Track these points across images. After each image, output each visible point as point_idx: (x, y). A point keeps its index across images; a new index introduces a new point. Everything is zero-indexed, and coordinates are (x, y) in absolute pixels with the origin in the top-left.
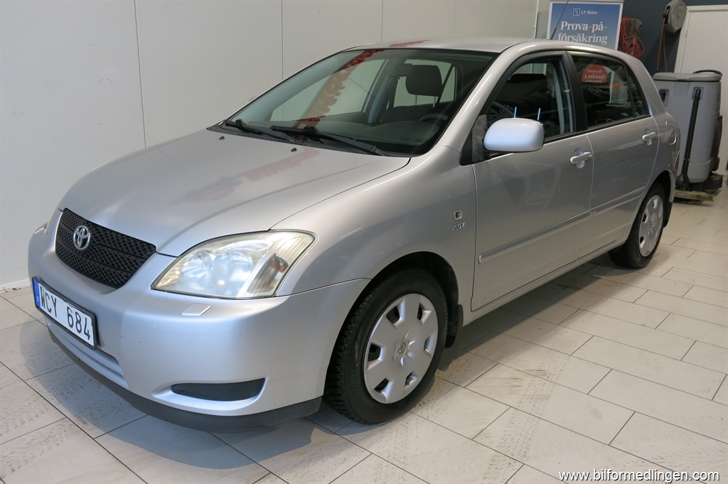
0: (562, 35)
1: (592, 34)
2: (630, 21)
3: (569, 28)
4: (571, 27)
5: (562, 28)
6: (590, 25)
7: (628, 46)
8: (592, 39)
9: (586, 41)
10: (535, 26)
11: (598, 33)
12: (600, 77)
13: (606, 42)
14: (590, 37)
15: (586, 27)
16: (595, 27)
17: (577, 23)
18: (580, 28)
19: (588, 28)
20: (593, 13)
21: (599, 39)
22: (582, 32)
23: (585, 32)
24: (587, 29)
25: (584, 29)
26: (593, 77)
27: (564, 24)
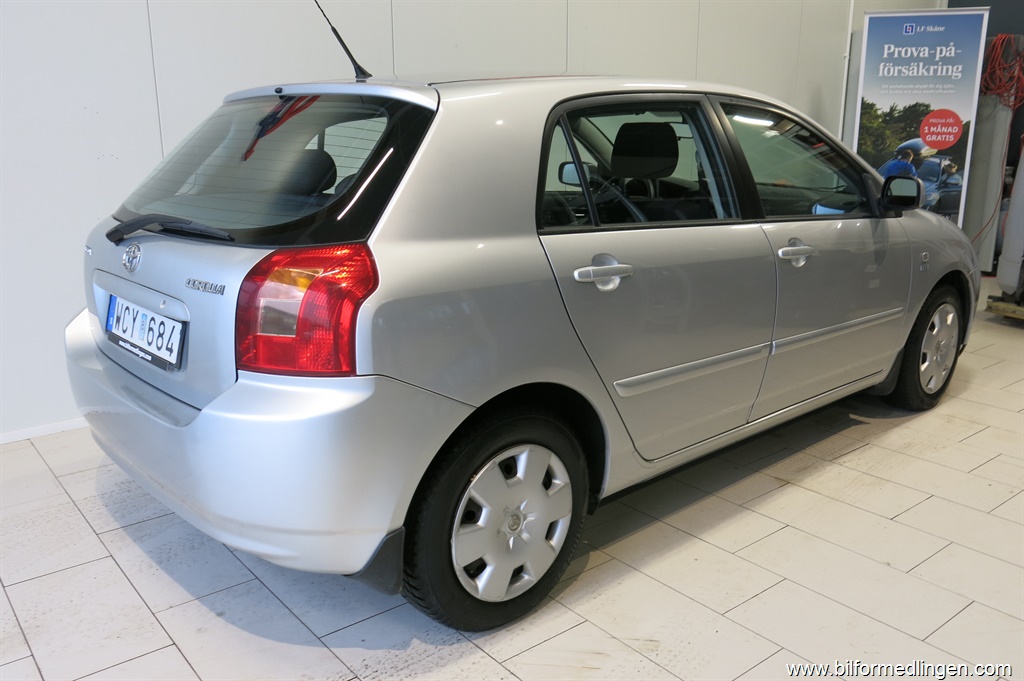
0: (885, 66)
1: (936, 63)
2: (1009, 41)
3: (896, 55)
4: (900, 53)
5: (885, 56)
6: (932, 48)
7: (1005, 80)
8: (936, 71)
9: (926, 74)
10: (847, 54)
11: (945, 61)
12: (950, 129)
13: (960, 75)
14: (932, 68)
15: (925, 52)
16: (941, 51)
17: (911, 46)
18: (915, 55)
19: (929, 54)
20: (937, 29)
21: (947, 69)
22: (918, 59)
23: (923, 59)
24: (926, 55)
25: (921, 55)
26: (939, 130)
27: (889, 48)
